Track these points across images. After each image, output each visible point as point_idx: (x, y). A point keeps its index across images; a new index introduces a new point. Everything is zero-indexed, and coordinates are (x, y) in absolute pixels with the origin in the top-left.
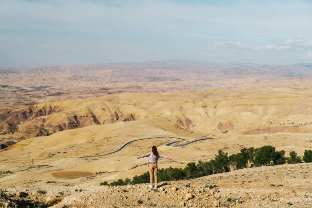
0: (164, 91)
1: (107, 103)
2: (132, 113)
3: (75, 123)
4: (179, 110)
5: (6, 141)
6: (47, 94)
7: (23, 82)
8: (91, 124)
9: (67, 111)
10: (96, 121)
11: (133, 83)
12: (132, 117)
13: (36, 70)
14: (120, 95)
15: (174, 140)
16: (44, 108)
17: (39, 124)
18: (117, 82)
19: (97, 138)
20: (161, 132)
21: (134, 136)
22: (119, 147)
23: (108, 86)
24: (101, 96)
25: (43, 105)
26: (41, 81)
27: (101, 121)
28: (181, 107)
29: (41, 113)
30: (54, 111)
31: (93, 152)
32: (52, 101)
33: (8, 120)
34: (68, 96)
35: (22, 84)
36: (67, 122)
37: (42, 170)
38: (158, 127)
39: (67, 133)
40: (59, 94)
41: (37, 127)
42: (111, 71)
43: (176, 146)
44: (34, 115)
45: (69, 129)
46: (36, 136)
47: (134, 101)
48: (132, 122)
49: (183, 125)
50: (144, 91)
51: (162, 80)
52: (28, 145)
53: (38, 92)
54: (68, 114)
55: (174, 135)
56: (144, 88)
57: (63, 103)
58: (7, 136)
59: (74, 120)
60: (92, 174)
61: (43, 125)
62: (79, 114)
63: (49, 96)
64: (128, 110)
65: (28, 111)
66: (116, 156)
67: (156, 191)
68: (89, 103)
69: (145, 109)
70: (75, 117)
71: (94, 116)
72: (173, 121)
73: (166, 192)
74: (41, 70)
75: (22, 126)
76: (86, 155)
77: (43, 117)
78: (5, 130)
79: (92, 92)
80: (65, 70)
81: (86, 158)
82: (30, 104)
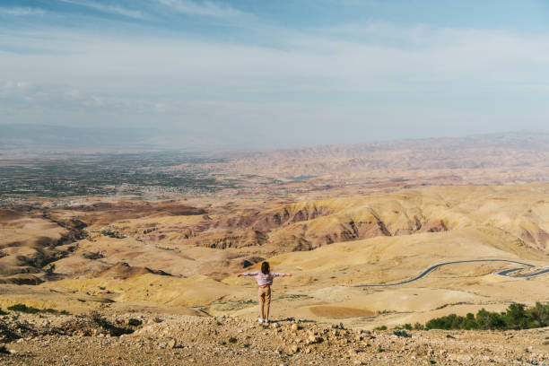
0: (499, 183)
1: (402, 202)
2: (442, 218)
3: (351, 232)
4: (526, 215)
5: (251, 256)
6: (311, 188)
7: (277, 170)
8: (376, 235)
9: (339, 213)
10: (384, 230)
11: (447, 171)
12: (443, 226)
13: (296, 151)
14: (424, 190)
15: (514, 265)
16: (305, 209)
17: (298, 232)
18: (417, 169)
19: (386, 257)
20: (491, 252)
21: (443, 257)
22: (418, 273)
23: (406, 174)
24: (392, 191)
25: (304, 204)
26: (303, 167)
27: (392, 230)
28: (530, 211)
29: (301, 215)
30: (320, 213)
31: (377, 280)
32: (318, 198)
33: (254, 225)
34: (340, 192)
35: (275, 172)
36: (339, 231)
37: (297, 302)
38: (485, 242)
39: (338, 246)
40: (329, 187)
41: (294, 237)
42: (408, 151)
43: (517, 276)
44: (291, 219)
45: (344, 241)
46: (293, 251)
47: (448, 199)
48: (442, 234)
49: (533, 241)
50: (464, 183)
51: (496, 166)
52: (280, 263)
53: (298, 185)
54: (340, 218)
55: (514, 257)
56: (465, 178)
57: (335, 202)
58: (252, 249)
59: (349, 228)
60: (372, 313)
61: (303, 235)
62: (357, 219)
63: (313, 190)
64: (437, 213)
65: (282, 213)
66: (412, 288)
68: (373, 202)
69: (464, 212)
70: (352, 223)
71: (380, 223)
72: (515, 234)
73: (281, 331)
74: (304, 151)
75: (274, 235)
76: (365, 283)
77: (303, 223)
78: (250, 240)
79: (378, 185)
80: (337, 151)
81: (365, 287)
82: (286, 203)
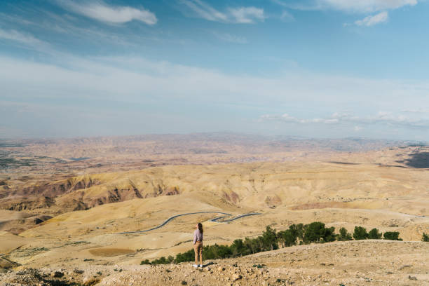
0: (210, 164)
1: (150, 176)
2: (176, 186)
3: (115, 196)
4: (225, 184)
5: (41, 215)
6: (87, 166)
7: (62, 153)
8: (133, 198)
9: (108, 184)
10: (138, 194)
11: (178, 155)
12: (176, 191)
13: (77, 140)
14: (165, 168)
15: (220, 215)
16: (83, 180)
17: (77, 197)
18: (160, 154)
19: (140, 213)
20: (206, 207)
21: (177, 211)
22: (161, 223)
23: (151, 158)
24: (144, 168)
25: (82, 177)
26: (82, 151)
27: (143, 195)
28: (228, 181)
29: (80, 185)
30: (94, 183)
31: (134, 228)
32: (92, 173)
33: (44, 193)
34: (108, 168)
35: (60, 155)
36: (107, 195)
37: (79, 247)
38: (204, 201)
39: (107, 207)
40: (100, 165)
41: (75, 200)
42: (154, 142)
43: (223, 221)
44: (73, 188)
45: (110, 202)
46: (74, 210)
47: (179, 174)
48: (175, 196)
49: (230, 200)
50: (189, 163)
51: (208, 153)
52: (65, 219)
53: (78, 164)
54: (108, 187)
55: (220, 210)
56: (189, 160)
57: (104, 175)
58: (42, 210)
59: (114, 193)
60: (133, 251)
61: (82, 199)
62: (120, 187)
63: (89, 167)
64: (172, 183)
65: (66, 184)
66: (159, 232)
67: (201, 271)
68: (131, 176)
69: (190, 182)
70: (116, 190)
71: (136, 190)
72: (219, 195)
73: (212, 273)
74: (82, 141)
75: (59, 200)
76: (126, 231)
77: (81, 190)
78: (41, 204)
79: (134, 164)
80: (106, 141)
81: (127, 234)
82: (69, 176)
